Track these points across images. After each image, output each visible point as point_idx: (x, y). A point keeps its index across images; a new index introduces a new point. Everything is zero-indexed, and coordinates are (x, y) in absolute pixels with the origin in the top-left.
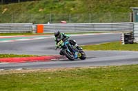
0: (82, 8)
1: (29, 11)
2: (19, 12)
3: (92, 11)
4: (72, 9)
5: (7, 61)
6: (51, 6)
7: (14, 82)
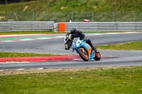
0: (105, 7)
1: (51, 9)
2: (40, 9)
3: (116, 9)
4: (95, 7)
5: (28, 60)
6: (73, 4)
7: (34, 82)
